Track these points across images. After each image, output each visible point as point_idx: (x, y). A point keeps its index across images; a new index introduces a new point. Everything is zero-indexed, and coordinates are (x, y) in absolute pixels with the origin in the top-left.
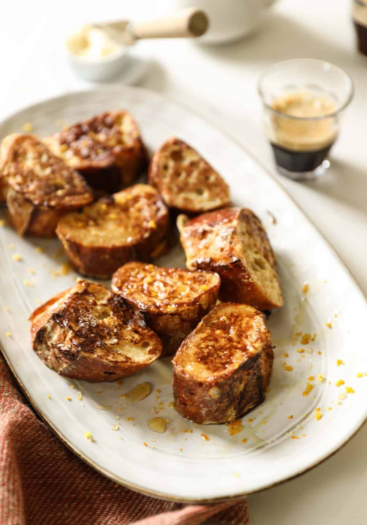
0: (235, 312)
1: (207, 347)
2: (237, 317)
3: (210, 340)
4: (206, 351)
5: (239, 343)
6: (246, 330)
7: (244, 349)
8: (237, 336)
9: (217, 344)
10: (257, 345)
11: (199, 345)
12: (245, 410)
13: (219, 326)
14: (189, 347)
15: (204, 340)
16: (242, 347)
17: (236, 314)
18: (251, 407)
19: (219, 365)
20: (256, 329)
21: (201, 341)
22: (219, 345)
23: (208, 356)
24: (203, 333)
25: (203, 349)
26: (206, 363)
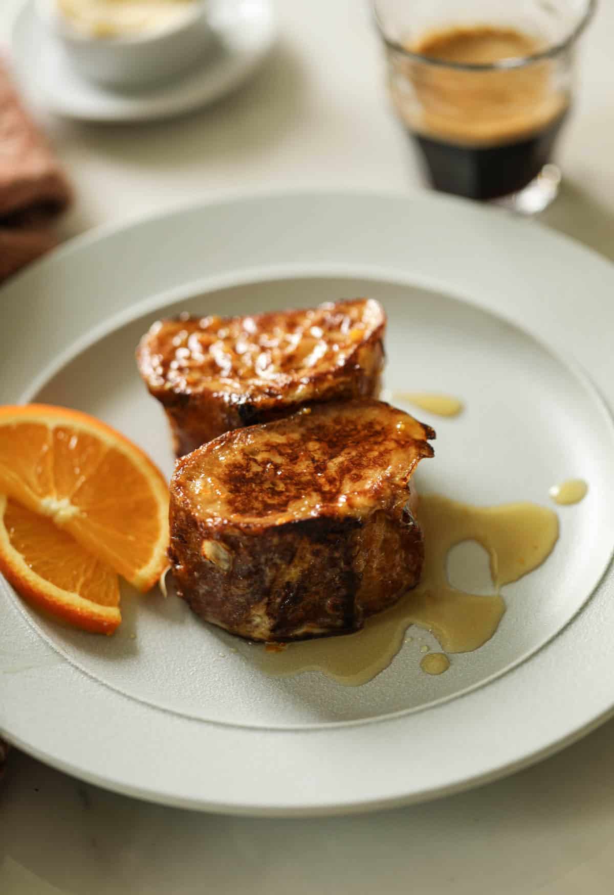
0: (379, 423)
1: (264, 463)
2: (378, 433)
3: (281, 454)
4: (256, 468)
5: (331, 481)
6: (367, 467)
7: (330, 498)
8: (340, 468)
9: (288, 465)
10: (359, 500)
11: (254, 453)
12: (300, 632)
13: (326, 436)
14: (229, 448)
15: (271, 447)
16: (330, 492)
17: (378, 428)
18: (317, 631)
19: (257, 505)
20: (388, 472)
21: (264, 448)
22: (290, 469)
23: (252, 480)
24: (283, 434)
25: (252, 464)
26: (235, 490)
